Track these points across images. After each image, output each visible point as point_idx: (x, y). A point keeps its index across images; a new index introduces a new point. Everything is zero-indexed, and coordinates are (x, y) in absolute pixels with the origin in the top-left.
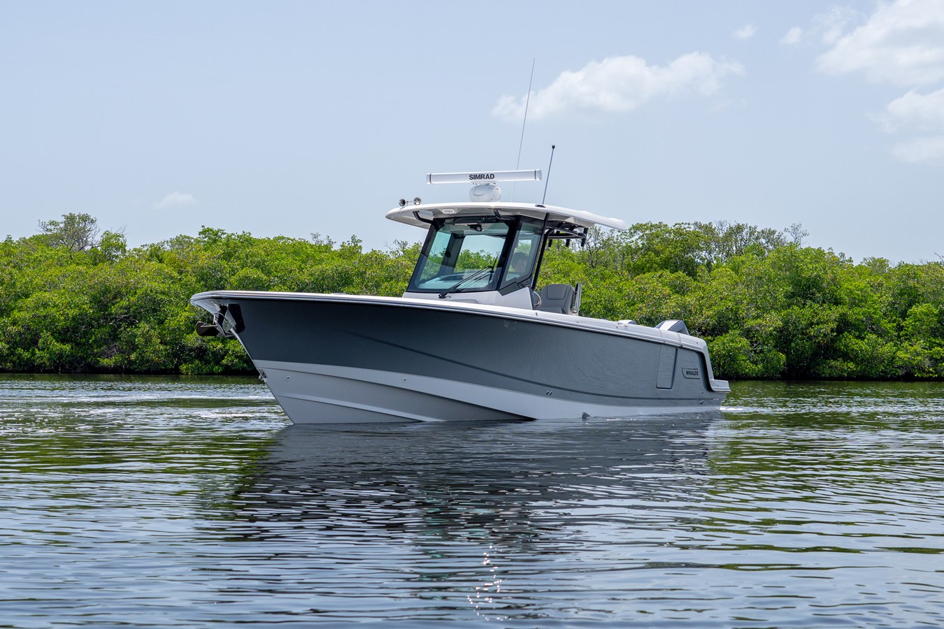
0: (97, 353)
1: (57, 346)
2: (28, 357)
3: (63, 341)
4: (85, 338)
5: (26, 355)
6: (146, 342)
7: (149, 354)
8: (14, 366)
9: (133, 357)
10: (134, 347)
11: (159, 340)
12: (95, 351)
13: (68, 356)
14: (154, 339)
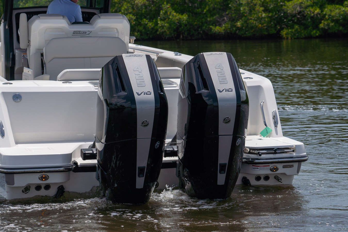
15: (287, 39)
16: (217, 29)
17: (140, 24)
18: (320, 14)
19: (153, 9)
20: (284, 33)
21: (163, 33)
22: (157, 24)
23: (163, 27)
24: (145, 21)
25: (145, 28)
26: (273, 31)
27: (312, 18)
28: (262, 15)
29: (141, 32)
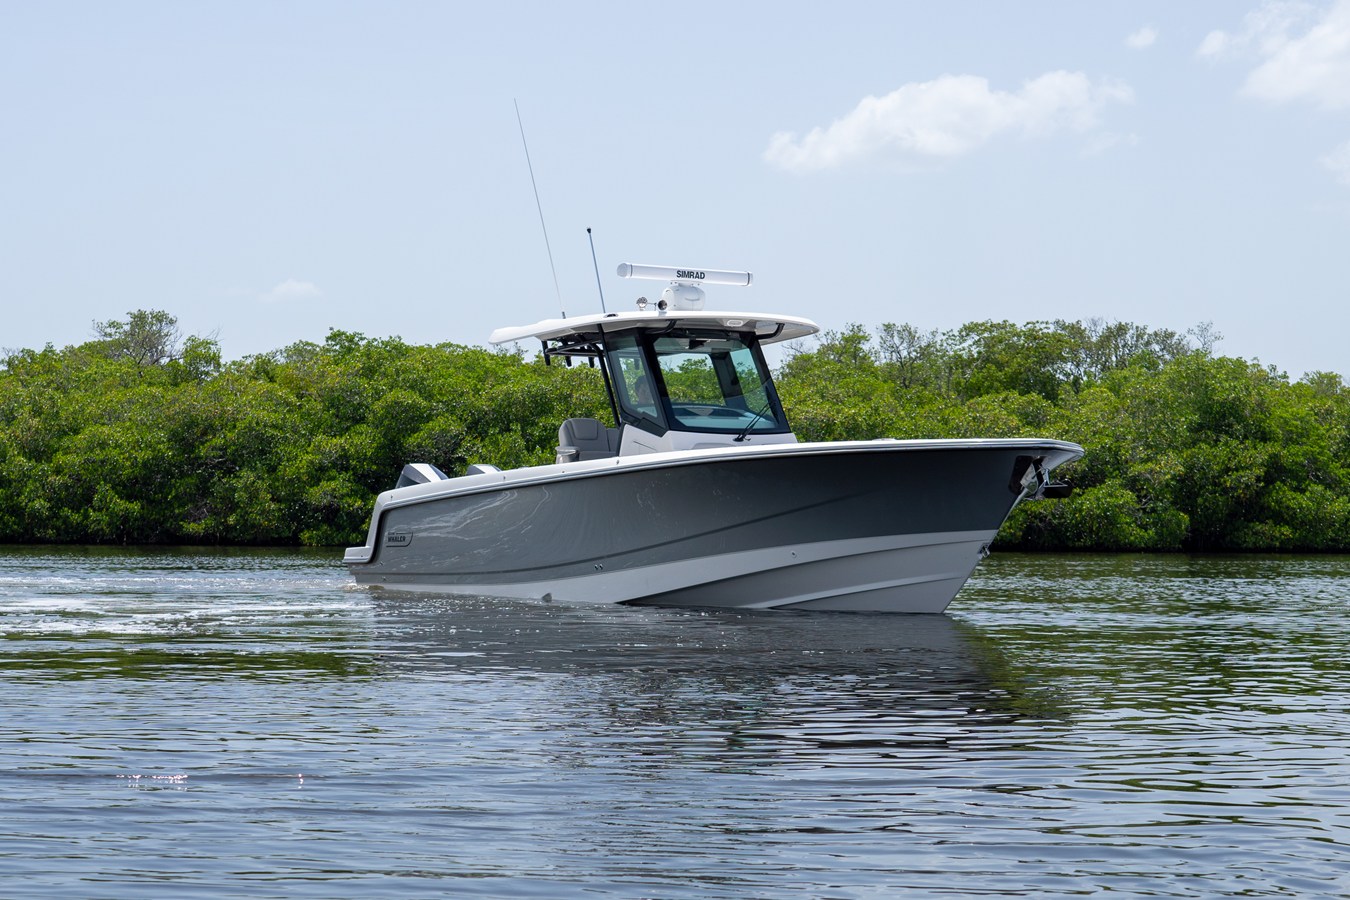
0: (179, 514)
1: (120, 505)
2: (79, 520)
3: (130, 498)
4: (162, 493)
5: (76, 518)
6: (250, 499)
7: (255, 516)
8: (59, 534)
9: (231, 520)
10: (233, 507)
11: (269, 496)
12: (177, 511)
13: (136, 520)
14: (262, 494)
15: (311, 545)
16: (191, 527)
17: (56, 516)
18: (361, 509)
19: (80, 491)
20: (305, 535)
21: (98, 530)
22: (86, 516)
23: (98, 522)
24: (66, 511)
25: (64, 522)
26: (286, 534)
27: (349, 514)
28: (269, 506)
29: (58, 529)
